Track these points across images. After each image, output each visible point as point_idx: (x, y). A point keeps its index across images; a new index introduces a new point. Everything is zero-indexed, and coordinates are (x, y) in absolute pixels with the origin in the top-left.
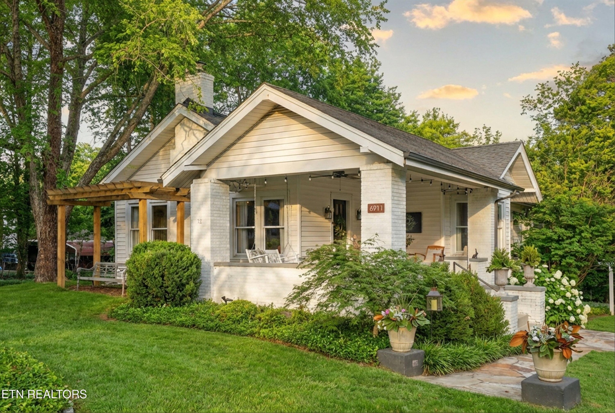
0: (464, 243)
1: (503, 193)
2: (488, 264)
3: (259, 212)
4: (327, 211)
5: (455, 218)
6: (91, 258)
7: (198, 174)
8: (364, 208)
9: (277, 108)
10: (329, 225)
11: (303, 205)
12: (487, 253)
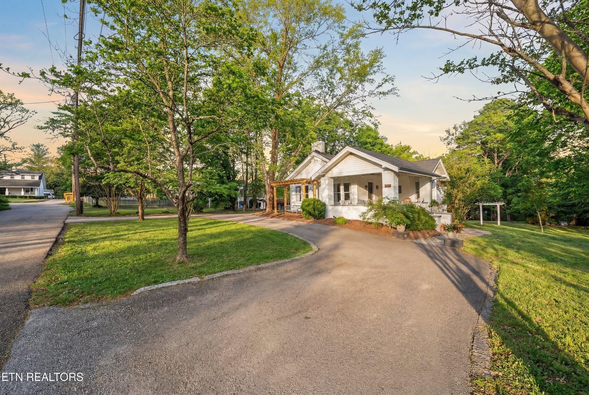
0: (418, 197)
1: (434, 178)
2: (429, 204)
3: (342, 188)
4: (366, 187)
5: (415, 188)
6: (284, 204)
7: (324, 176)
8: (383, 186)
9: (351, 154)
10: (367, 192)
11: (358, 185)
12: (428, 200)
